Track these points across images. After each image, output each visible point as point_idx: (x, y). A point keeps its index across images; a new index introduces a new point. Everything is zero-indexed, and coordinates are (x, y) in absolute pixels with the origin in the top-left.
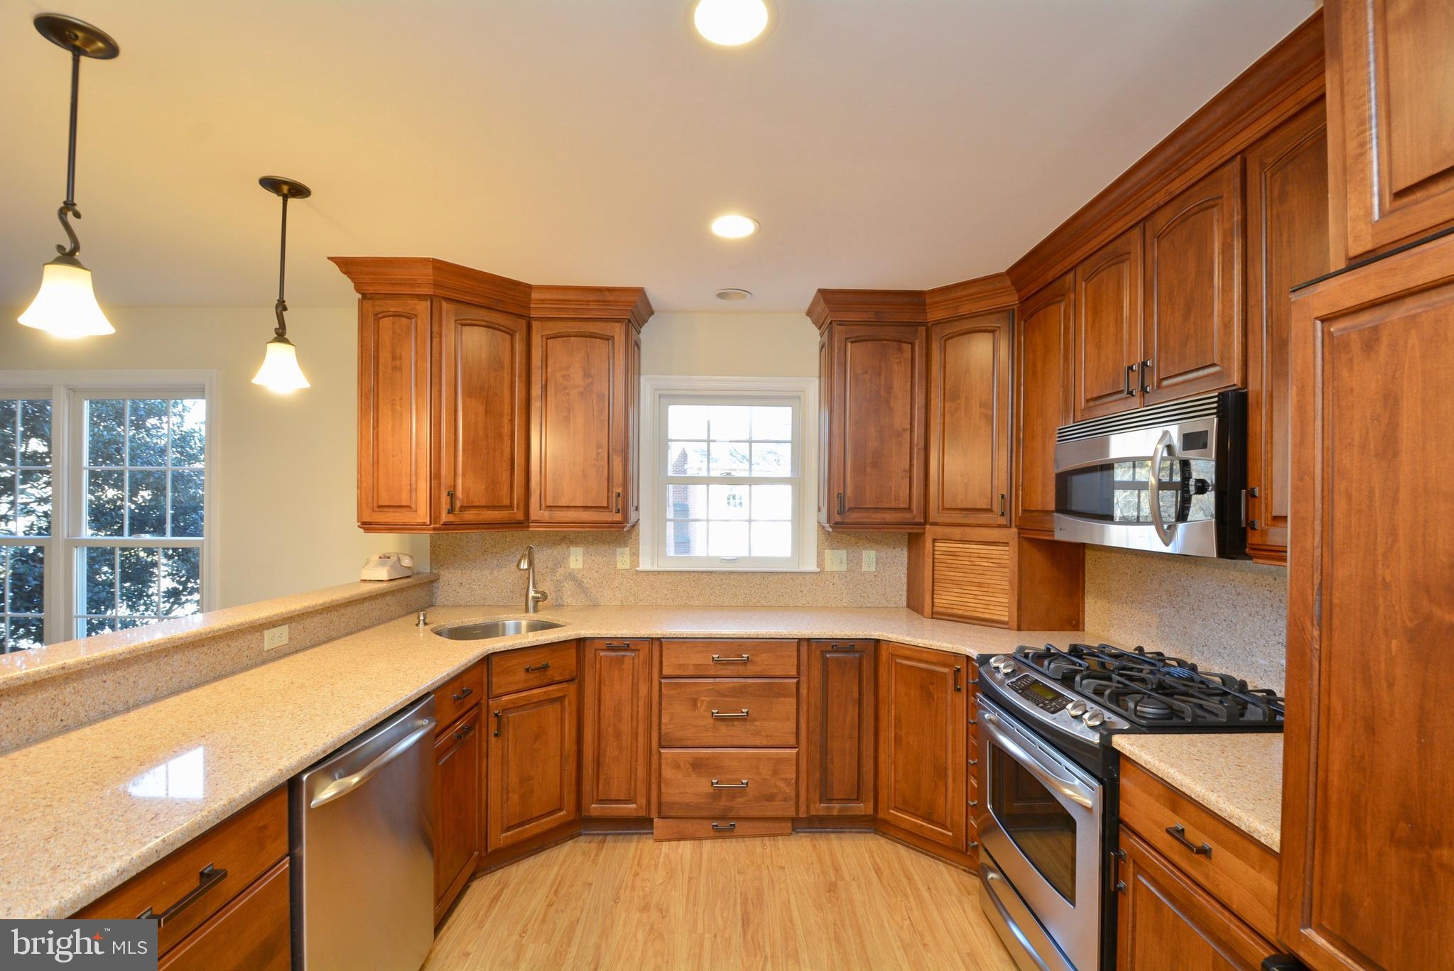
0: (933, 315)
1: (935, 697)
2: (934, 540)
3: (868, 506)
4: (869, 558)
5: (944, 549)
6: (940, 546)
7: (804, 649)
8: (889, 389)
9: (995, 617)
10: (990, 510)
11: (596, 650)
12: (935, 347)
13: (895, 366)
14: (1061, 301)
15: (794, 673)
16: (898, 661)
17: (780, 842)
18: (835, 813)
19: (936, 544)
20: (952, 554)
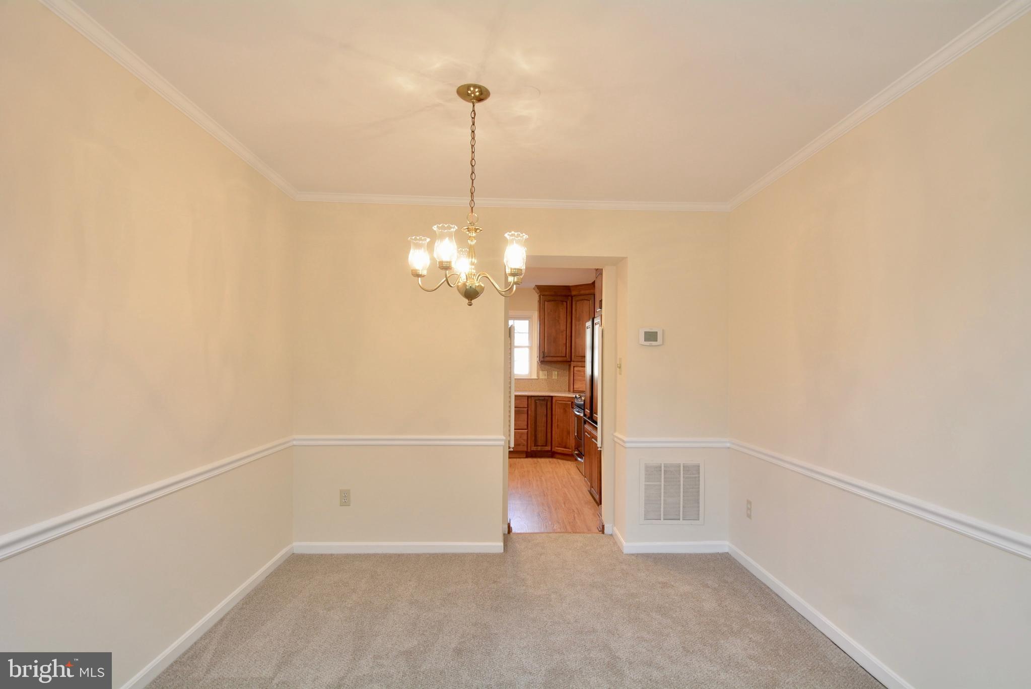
0: (574, 293)
1: (567, 411)
2: (574, 367)
3: (553, 355)
4: (555, 374)
7: (530, 399)
8: (559, 317)
12: (574, 303)
13: (561, 310)
15: (526, 406)
16: (558, 402)
18: (539, 450)
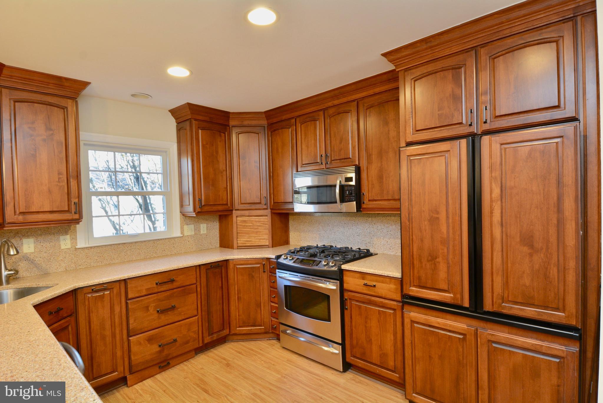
0: (232, 123)
1: (255, 277)
3: (211, 204)
4: (203, 227)
5: (241, 220)
6: (239, 219)
7: (198, 271)
8: (217, 152)
9: (263, 244)
10: (260, 203)
11: (85, 294)
12: (234, 136)
13: (219, 143)
14: (289, 128)
15: (194, 282)
16: (238, 266)
17: (192, 361)
19: (237, 218)
20: (245, 221)
